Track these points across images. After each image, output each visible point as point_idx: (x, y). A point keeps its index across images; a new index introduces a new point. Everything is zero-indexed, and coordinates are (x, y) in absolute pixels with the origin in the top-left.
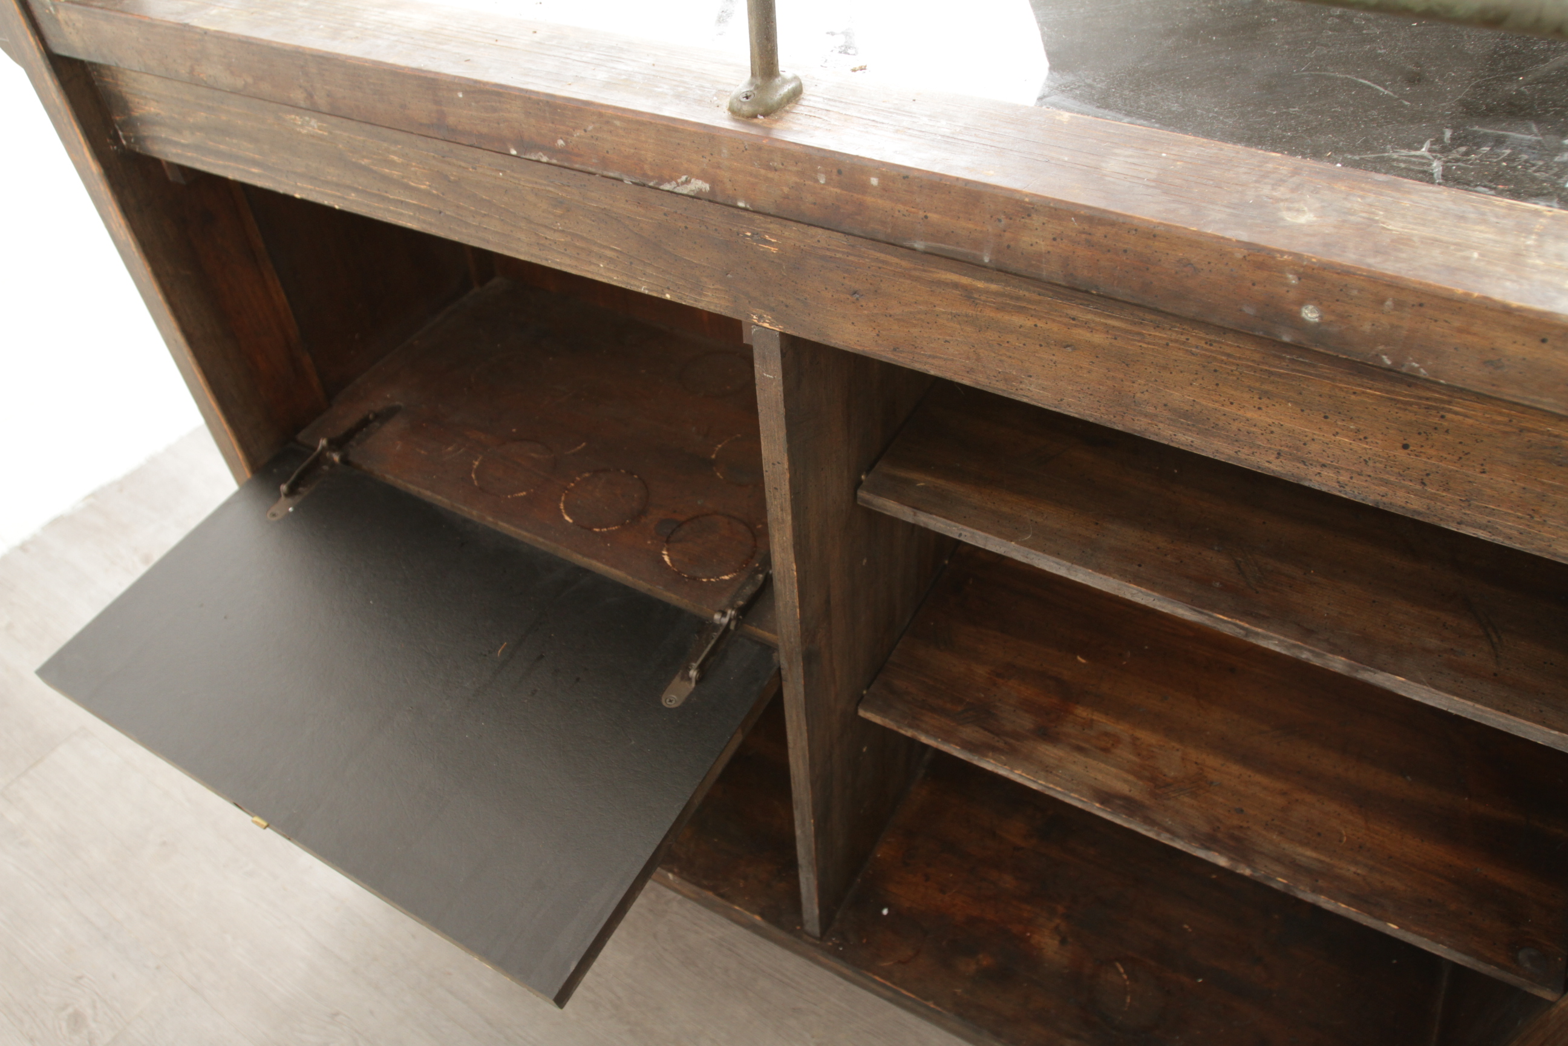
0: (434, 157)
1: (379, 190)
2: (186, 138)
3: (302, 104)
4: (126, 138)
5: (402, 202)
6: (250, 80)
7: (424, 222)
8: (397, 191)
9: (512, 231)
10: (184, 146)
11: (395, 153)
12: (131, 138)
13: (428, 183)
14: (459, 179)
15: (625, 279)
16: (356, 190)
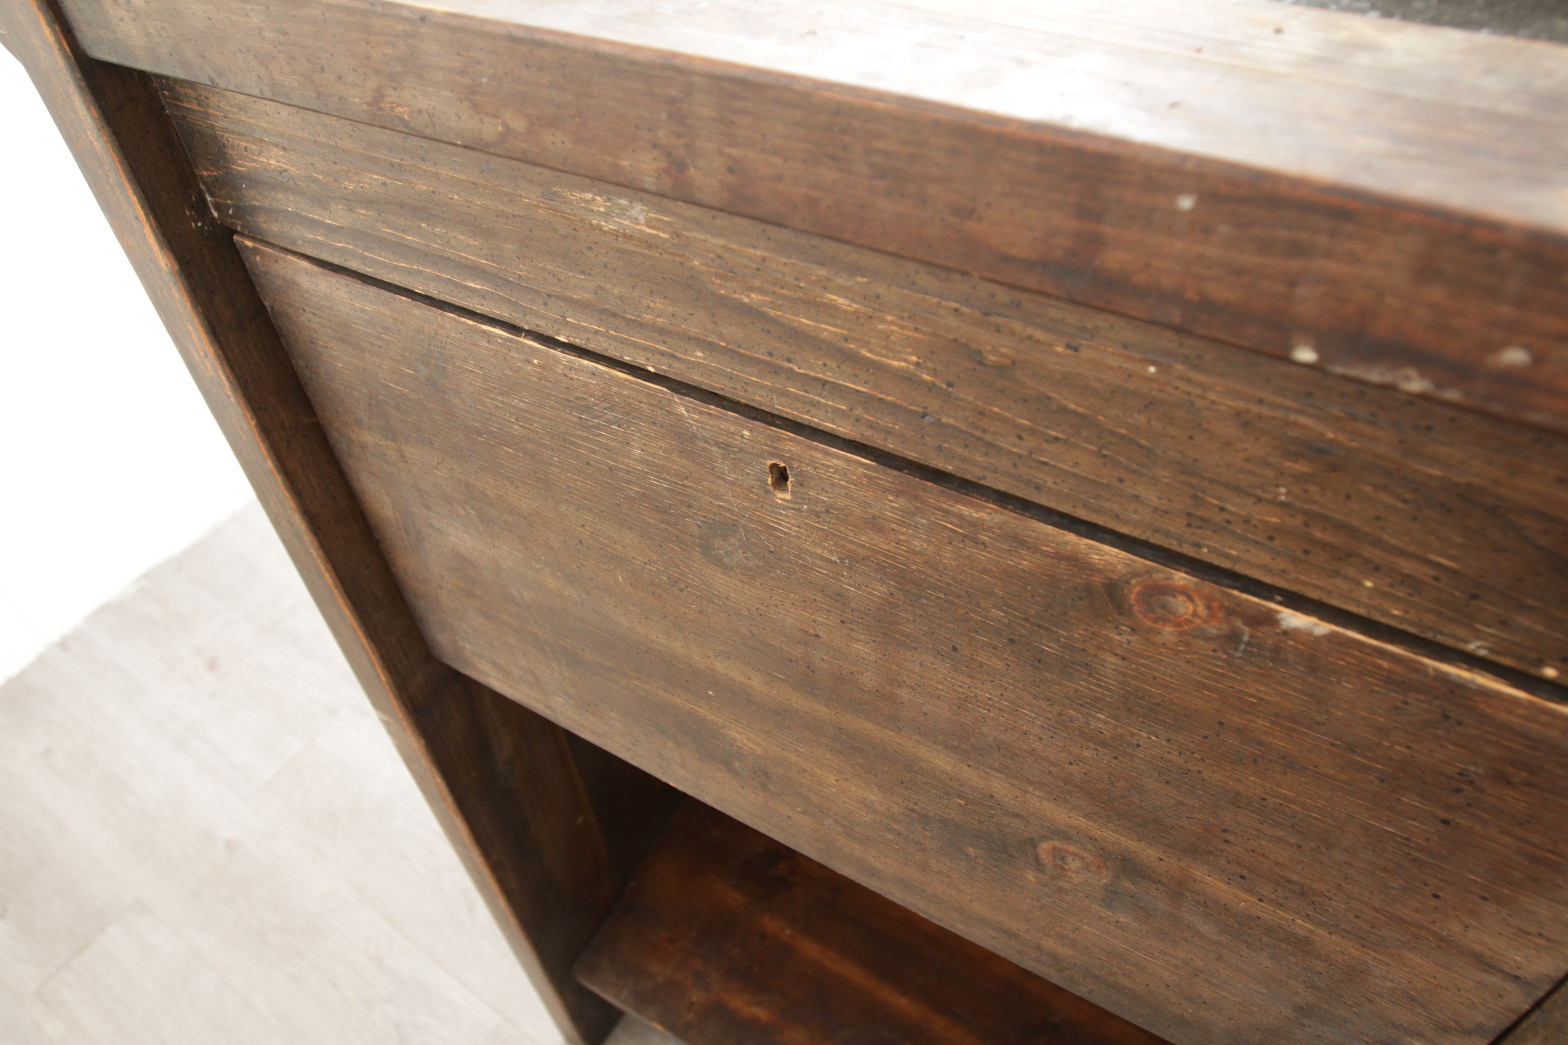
0: (956, 310)
1: (770, 354)
2: (338, 216)
3: (649, 182)
4: (217, 207)
5: (825, 383)
6: (519, 124)
7: (872, 426)
8: (820, 363)
9: (1121, 480)
10: (329, 228)
11: (842, 291)
12: (228, 207)
13: (914, 359)
14: (1014, 363)
15: (1428, 619)
16: (710, 347)
